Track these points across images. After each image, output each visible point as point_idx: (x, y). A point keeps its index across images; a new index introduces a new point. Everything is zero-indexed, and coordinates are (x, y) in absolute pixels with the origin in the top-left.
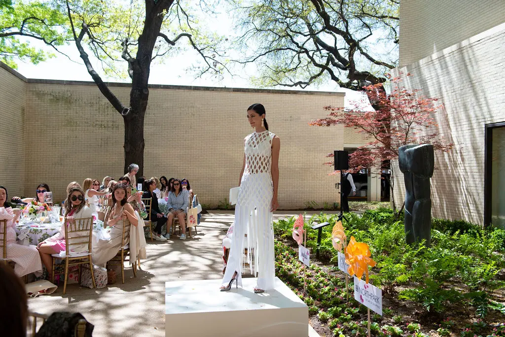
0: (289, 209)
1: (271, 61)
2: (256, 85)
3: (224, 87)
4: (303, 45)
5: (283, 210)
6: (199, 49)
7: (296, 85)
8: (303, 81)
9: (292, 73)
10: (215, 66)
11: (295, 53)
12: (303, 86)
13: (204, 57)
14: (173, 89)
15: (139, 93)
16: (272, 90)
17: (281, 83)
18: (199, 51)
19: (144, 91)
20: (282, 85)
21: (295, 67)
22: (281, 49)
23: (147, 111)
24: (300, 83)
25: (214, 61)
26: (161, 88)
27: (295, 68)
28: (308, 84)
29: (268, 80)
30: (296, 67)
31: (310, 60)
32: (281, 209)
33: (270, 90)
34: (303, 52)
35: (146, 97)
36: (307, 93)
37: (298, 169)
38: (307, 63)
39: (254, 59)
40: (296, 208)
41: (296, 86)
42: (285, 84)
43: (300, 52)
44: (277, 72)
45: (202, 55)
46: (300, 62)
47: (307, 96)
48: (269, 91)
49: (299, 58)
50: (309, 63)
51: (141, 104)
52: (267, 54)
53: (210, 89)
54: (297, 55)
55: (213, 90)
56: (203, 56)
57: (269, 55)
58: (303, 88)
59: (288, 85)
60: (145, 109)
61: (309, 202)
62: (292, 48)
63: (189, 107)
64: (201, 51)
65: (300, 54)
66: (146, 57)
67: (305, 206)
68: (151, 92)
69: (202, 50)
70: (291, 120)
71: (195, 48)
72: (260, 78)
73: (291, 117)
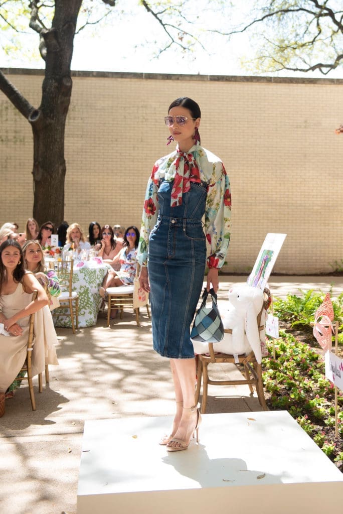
0: (303, 272)
1: (273, 30)
2: (247, 70)
3: (197, 74)
4: (325, 3)
5: (294, 275)
6: (155, 13)
7: (313, 68)
8: (323, 63)
9: (306, 49)
10: (181, 39)
11: (313, 16)
12: (325, 70)
13: (164, 25)
14: (112, 77)
15: (56, 84)
16: (275, 78)
17: (288, 67)
18: (155, 15)
19: (65, 81)
20: (290, 69)
21: (312, 40)
22: (287, 11)
23: (71, 114)
24: (320, 66)
25: (179, 31)
26: (94, 76)
27: (312, 42)
28: (332, 67)
29: (267, 61)
30: (314, 40)
31: (336, 27)
32: (291, 272)
33: (271, 78)
34: (326, 15)
35: (67, 92)
36: (332, 81)
37: (319, 208)
38: (330, 33)
39: (245, 29)
40: (314, 272)
41: (313, 70)
42: (295, 68)
43: (321, 15)
44: (282, 49)
45: (161, 21)
46: (320, 32)
47: (333, 88)
48: (269, 80)
49: (318, 25)
50: (334, 32)
51: (59, 102)
52: (266, 19)
53: (173, 78)
54: (316, 19)
55: (178, 79)
56: (162, 24)
57: (268, 20)
58: (326, 74)
59: (301, 70)
60: (66, 110)
61: (336, 262)
62: (307, 9)
63: (138, 107)
64: (159, 16)
65: (320, 18)
66: (67, 25)
67: (330, 268)
68: (76, 83)
69: (159, 13)
70: (305, 127)
71: (149, 10)
72: (256, 59)
73: (306, 122)
